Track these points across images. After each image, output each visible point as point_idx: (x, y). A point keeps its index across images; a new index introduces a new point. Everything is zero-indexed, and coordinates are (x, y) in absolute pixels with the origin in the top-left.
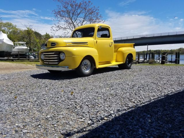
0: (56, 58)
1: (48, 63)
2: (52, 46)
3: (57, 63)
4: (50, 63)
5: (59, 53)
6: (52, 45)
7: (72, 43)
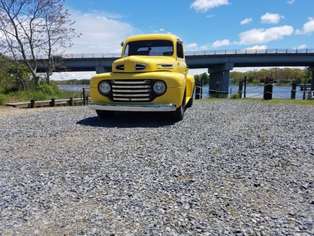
0: (146, 91)
1: (128, 99)
2: (137, 69)
3: (147, 99)
4: (132, 100)
5: (152, 82)
6: (137, 67)
7: (163, 66)
